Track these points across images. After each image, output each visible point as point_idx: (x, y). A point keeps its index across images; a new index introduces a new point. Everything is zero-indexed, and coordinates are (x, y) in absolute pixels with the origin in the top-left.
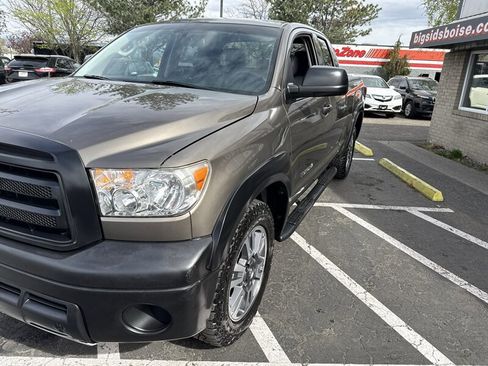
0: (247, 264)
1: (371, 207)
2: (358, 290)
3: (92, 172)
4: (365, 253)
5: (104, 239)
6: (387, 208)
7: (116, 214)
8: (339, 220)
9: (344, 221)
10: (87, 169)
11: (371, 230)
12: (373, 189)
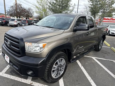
0: (58, 66)
1: (103, 59)
2: (89, 78)
3: (25, 43)
4: (95, 70)
5: (26, 55)
6: (108, 60)
7: (28, 51)
8: (93, 61)
9: (94, 62)
10: (24, 42)
11: (100, 65)
12: (106, 54)
